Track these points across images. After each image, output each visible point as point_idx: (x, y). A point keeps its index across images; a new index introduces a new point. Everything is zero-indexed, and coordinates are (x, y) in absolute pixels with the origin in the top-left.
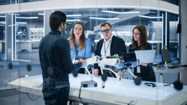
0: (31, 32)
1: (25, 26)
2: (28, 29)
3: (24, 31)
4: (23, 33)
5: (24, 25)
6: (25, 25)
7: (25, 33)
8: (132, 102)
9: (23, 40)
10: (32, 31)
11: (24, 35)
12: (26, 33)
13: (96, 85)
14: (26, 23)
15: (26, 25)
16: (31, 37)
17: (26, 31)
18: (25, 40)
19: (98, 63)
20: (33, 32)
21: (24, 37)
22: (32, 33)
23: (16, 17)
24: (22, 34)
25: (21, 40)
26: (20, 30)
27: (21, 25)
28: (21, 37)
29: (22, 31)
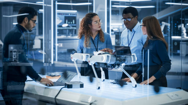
1: (75, 16)
2: (78, 20)
3: (72, 24)
4: (70, 25)
5: (72, 14)
6: (74, 14)
7: (73, 26)
8: (95, 101)
9: (69, 36)
11: (71, 28)
12: (75, 25)
13: (82, 86)
14: (76, 11)
15: (76, 14)
17: (75, 23)
18: (72, 36)
19: (88, 61)
21: (71, 31)
23: (57, 3)
24: (68, 27)
25: (67, 36)
26: (67, 21)
27: (68, 14)
28: (66, 31)
29: (69, 23)
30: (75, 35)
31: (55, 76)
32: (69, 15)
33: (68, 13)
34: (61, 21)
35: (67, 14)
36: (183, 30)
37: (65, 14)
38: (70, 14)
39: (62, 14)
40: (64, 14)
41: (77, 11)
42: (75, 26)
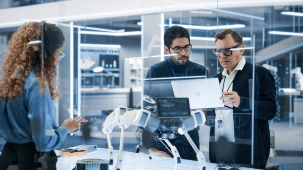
0: (130, 69)
1: (117, 54)
2: (123, 61)
3: (113, 67)
4: (107, 70)
5: (112, 52)
6: (116, 52)
7: (114, 72)
9: (105, 87)
10: (132, 65)
11: (110, 74)
12: (117, 69)
14: (118, 46)
15: (119, 52)
16: (129, 81)
17: (118, 66)
18: (110, 88)
20: (134, 68)
21: (108, 79)
22: (133, 71)
23: (80, 32)
24: (104, 72)
25: (101, 87)
26: (103, 63)
27: (106, 51)
28: (100, 80)
29: (107, 66)
30: (117, 86)
31: (76, 151)
32: (108, 53)
33: (105, 49)
34: (93, 63)
35: (103, 51)
36: (299, 78)
37: (101, 51)
38: (109, 51)
39: (94, 51)
40: (98, 51)
41: (122, 45)
42: (117, 72)
